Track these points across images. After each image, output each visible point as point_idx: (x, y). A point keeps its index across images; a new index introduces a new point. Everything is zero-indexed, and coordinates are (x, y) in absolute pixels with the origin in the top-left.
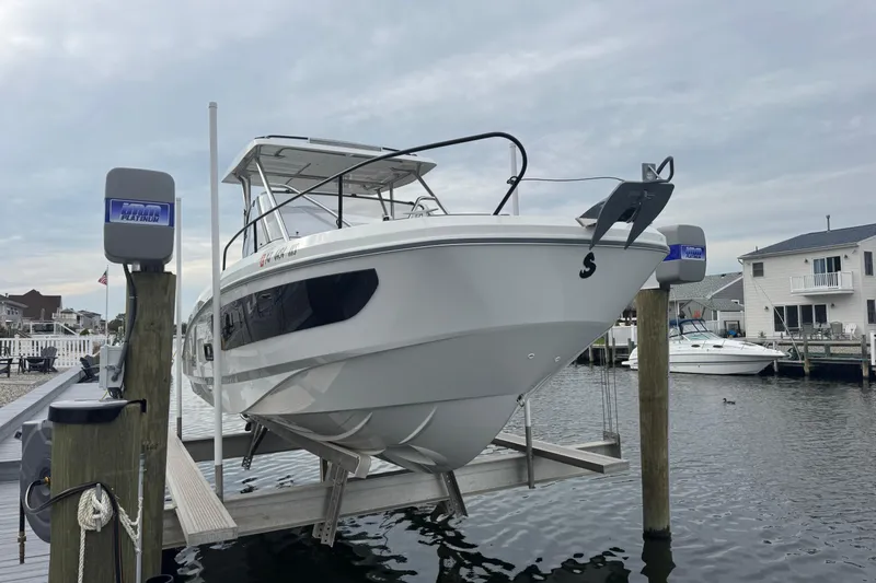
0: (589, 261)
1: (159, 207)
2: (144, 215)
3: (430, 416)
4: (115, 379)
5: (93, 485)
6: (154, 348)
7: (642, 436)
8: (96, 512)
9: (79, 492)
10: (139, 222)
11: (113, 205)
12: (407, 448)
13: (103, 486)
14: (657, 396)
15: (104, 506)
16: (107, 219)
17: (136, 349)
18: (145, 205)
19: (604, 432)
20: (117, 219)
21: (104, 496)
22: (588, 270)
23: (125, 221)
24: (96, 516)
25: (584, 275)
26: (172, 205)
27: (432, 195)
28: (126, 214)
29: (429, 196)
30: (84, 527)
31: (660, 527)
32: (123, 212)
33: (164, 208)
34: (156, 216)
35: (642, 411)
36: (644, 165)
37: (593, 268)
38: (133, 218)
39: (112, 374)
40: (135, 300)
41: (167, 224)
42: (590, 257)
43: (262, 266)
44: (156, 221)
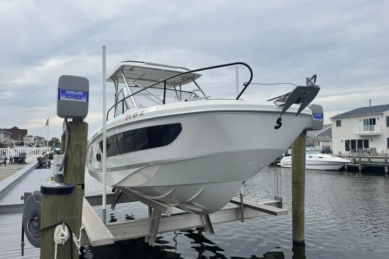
0: (279, 122)
1: (82, 93)
2: (75, 97)
3: (202, 189)
4: (60, 170)
5: (61, 223)
6: (78, 156)
8: (63, 235)
9: (55, 226)
10: (73, 100)
11: (61, 92)
12: (190, 203)
13: (66, 224)
14: (300, 181)
15: (66, 233)
16: (59, 98)
17: (70, 158)
18: (76, 92)
19: (275, 197)
20: (63, 98)
21: (66, 228)
22: (278, 125)
23: (67, 99)
24: (63, 238)
25: (276, 128)
26: (88, 92)
27: (200, 88)
28: (67, 96)
30: (57, 243)
31: (300, 240)
33: (84, 93)
34: (80, 97)
36: (307, 79)
37: (281, 124)
38: (70, 98)
39: (59, 168)
40: (70, 135)
41: (86, 101)
42: (280, 119)
43: (126, 120)
44: (81, 99)
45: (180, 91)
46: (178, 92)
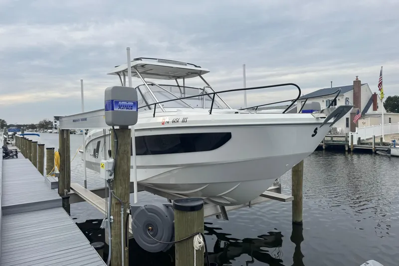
0: (315, 131)
1: (132, 103)
2: (127, 107)
3: (236, 187)
4: (111, 175)
6: (125, 161)
7: (293, 186)
8: (200, 242)
10: (125, 110)
11: (115, 103)
12: (220, 197)
14: (300, 169)
15: (201, 240)
16: (113, 109)
17: (118, 162)
18: (128, 102)
20: (116, 109)
21: (201, 237)
22: (314, 134)
23: (120, 110)
24: (200, 245)
25: (313, 136)
26: (137, 102)
27: (208, 85)
28: (120, 107)
29: (207, 86)
30: (195, 248)
31: (299, 220)
32: (119, 106)
33: (134, 103)
34: (131, 107)
35: (293, 175)
37: (316, 133)
38: (123, 108)
39: (109, 173)
40: (117, 141)
41: (136, 110)
42: (316, 129)
43: (163, 124)
44: (132, 109)
45: (184, 87)
46: (182, 88)
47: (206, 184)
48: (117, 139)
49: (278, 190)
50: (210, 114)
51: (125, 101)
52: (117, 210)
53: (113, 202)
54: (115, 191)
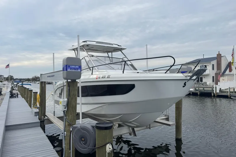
0: (185, 84)
2: (75, 69)
3: (139, 116)
4: (65, 108)
5: (109, 143)
6: (74, 100)
7: (176, 116)
9: (106, 145)
10: (74, 71)
11: (68, 66)
12: (130, 122)
13: (111, 143)
14: (180, 107)
15: (111, 147)
16: (67, 70)
17: (70, 100)
18: (75, 66)
19: (165, 115)
20: (69, 70)
21: (111, 145)
23: (71, 70)
24: (110, 150)
26: (81, 66)
27: (126, 56)
28: (71, 69)
29: (125, 57)
30: (107, 152)
31: (180, 138)
32: (70, 68)
33: (79, 67)
34: (77, 69)
35: (176, 110)
40: (70, 89)
41: (80, 71)
42: (185, 83)
43: (97, 79)
44: (78, 70)
45: (112, 57)
46: (111, 58)
47: (122, 114)
48: (69, 87)
49: (167, 119)
50: (123, 73)
51: (73, 65)
52: (68, 129)
53: (66, 124)
54: (68, 118)
